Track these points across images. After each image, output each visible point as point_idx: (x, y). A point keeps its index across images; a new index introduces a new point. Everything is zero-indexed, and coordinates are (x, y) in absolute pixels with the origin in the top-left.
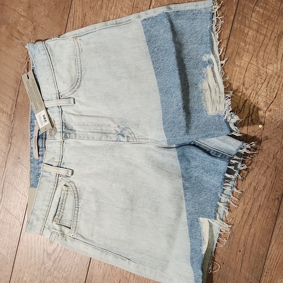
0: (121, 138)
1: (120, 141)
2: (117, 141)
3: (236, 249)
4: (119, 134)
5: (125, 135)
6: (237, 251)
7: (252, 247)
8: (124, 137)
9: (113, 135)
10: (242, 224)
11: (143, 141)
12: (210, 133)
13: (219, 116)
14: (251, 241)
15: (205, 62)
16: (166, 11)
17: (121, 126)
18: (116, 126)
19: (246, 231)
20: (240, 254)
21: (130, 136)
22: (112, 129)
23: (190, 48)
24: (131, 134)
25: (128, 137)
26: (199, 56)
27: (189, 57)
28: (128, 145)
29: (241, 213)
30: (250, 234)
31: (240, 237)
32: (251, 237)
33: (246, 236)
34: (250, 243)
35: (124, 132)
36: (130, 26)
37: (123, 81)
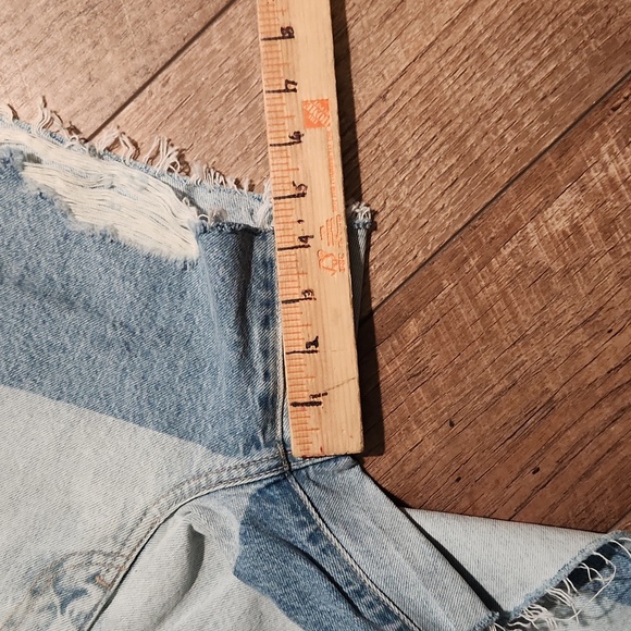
0: (79, 606)
3: (527, 458)
5: (81, 585)
6: (528, 465)
7: (580, 479)
8: (84, 591)
10: (600, 392)
11: (140, 532)
14: (593, 458)
19: (594, 420)
20: (531, 480)
21: (93, 570)
24: (90, 564)
25: (93, 579)
29: (618, 357)
30: (603, 437)
31: (564, 428)
32: (600, 445)
33: (585, 436)
34: (586, 464)
35: (66, 584)
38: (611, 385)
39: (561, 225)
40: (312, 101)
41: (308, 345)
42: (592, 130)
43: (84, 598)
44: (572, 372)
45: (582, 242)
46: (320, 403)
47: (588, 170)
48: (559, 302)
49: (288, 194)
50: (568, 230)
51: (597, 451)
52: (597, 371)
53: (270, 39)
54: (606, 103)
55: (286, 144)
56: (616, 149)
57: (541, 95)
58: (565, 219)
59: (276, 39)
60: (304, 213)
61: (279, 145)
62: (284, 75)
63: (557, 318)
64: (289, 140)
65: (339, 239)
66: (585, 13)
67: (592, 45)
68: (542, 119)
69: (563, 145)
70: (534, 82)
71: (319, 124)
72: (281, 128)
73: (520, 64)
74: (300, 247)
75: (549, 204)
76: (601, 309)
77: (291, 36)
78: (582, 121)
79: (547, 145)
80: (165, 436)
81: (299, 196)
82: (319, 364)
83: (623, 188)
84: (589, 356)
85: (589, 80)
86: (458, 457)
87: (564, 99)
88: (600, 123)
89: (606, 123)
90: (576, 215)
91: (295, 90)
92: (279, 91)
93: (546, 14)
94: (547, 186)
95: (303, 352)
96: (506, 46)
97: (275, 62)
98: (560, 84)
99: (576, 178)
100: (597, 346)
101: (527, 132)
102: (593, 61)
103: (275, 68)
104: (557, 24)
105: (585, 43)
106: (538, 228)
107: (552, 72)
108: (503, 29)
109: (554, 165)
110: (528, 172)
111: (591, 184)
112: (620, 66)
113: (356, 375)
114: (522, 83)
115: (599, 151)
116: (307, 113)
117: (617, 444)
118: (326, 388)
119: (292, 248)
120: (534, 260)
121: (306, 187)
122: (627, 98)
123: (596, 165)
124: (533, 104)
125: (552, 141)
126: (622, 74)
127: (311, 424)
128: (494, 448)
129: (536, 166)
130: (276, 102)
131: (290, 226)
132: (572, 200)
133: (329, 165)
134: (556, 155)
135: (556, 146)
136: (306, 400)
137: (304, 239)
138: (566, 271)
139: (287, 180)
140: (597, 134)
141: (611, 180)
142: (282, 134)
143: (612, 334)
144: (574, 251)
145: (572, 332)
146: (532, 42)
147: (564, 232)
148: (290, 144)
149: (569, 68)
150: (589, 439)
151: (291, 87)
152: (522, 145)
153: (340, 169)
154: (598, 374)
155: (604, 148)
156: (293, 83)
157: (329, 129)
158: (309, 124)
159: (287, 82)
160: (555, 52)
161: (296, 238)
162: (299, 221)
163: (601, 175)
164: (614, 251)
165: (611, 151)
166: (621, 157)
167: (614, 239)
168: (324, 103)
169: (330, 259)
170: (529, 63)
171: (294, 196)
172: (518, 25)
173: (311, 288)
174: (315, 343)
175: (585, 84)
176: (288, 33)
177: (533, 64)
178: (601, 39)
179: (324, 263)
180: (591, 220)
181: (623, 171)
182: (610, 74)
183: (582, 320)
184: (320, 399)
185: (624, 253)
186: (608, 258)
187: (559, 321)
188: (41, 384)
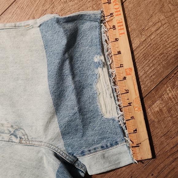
0: (13, 138)
1: (12, 142)
2: (9, 141)
3: (150, 171)
4: (12, 134)
5: (18, 136)
6: (150, 173)
8: (17, 138)
9: (5, 135)
10: (169, 154)
12: (106, 135)
13: (114, 120)
14: (168, 172)
15: (96, 63)
16: (57, 17)
17: (14, 127)
18: (9, 125)
19: (168, 162)
21: (23, 137)
22: (5, 129)
23: (82, 50)
24: (24, 136)
25: (21, 138)
26: (91, 57)
27: (82, 59)
28: (20, 147)
29: (173, 144)
30: (170, 166)
31: (159, 164)
32: (170, 168)
33: (165, 166)
34: (166, 173)
35: (17, 132)
36: (29, 31)
37: (20, 82)
38: (172, 152)
39: (157, 109)
40: (128, 69)
41: (134, 131)
42: (164, 84)
44: (161, 148)
45: (163, 114)
46: (139, 146)
47: (163, 95)
48: (157, 130)
49: (124, 93)
50: (159, 110)
51: (169, 170)
52: (168, 148)
53: (115, 55)
54: (168, 78)
55: (122, 80)
56: (171, 89)
57: (150, 76)
58: (158, 108)
59: (116, 54)
60: (129, 97)
61: (120, 81)
62: (120, 63)
63: (157, 134)
64: (123, 79)
65: (139, 103)
66: (161, 55)
67: (163, 63)
68: (151, 82)
69: (157, 89)
70: (148, 73)
71: (130, 74)
72: (120, 76)
73: (145, 68)
74: (129, 106)
75: (153, 104)
76: (168, 131)
77: (120, 53)
78: (161, 82)
79: (152, 89)
81: (127, 93)
82: (137, 136)
83: (173, 99)
84: (166, 144)
85: (163, 72)
86: (131, 171)
87: (157, 77)
88: (166, 83)
89: (168, 83)
90: (161, 107)
91: (123, 67)
92: (119, 67)
93: (151, 55)
94: (153, 99)
95: (133, 133)
96: (141, 64)
97: (117, 60)
98: (155, 73)
99: (160, 97)
100: (168, 141)
101: (147, 85)
102: (164, 67)
103: (117, 62)
104: (154, 58)
105: (161, 63)
106: (151, 110)
107: (153, 70)
108: (140, 59)
109: (154, 94)
110: (148, 96)
111: (164, 99)
112: (171, 68)
113: (148, 138)
114: (145, 73)
115: (166, 90)
116: (126, 72)
117: (174, 168)
118: (140, 142)
119: (127, 106)
120: (150, 118)
121: (129, 91)
122: (173, 76)
123: (166, 94)
124: (148, 78)
125: (154, 87)
126: (172, 70)
127: (137, 152)
128: (141, 168)
129: (150, 94)
130: (118, 70)
131: (126, 101)
132: (160, 103)
133: (134, 84)
134: (155, 91)
135: (155, 89)
136: (135, 146)
138: (159, 121)
139: (123, 89)
140: (166, 86)
141: (170, 98)
142: (121, 78)
143: (172, 138)
144: (161, 116)
145: (161, 138)
146: (147, 63)
147: (158, 111)
148: (123, 80)
149: (157, 69)
150: (166, 166)
152: (146, 89)
153: (137, 85)
154: (168, 149)
155: (167, 89)
156: (122, 65)
157: (133, 75)
158: (127, 74)
159: (121, 65)
160: (154, 65)
161: (127, 103)
162: (128, 99)
163: (167, 96)
164: (171, 116)
165: (169, 90)
166: (172, 91)
167: (171, 113)
168: (131, 69)
169: (137, 108)
170: (147, 68)
171: (126, 93)
172: (144, 58)
173: (133, 116)
174: (136, 130)
175: (162, 73)
176: (119, 53)
177: (148, 68)
178: (166, 61)
180: (165, 108)
181: (173, 95)
182: (168, 70)
183: (163, 134)
184: (139, 145)
185: (174, 117)
186: (170, 118)
187: (157, 135)
188: (55, 100)
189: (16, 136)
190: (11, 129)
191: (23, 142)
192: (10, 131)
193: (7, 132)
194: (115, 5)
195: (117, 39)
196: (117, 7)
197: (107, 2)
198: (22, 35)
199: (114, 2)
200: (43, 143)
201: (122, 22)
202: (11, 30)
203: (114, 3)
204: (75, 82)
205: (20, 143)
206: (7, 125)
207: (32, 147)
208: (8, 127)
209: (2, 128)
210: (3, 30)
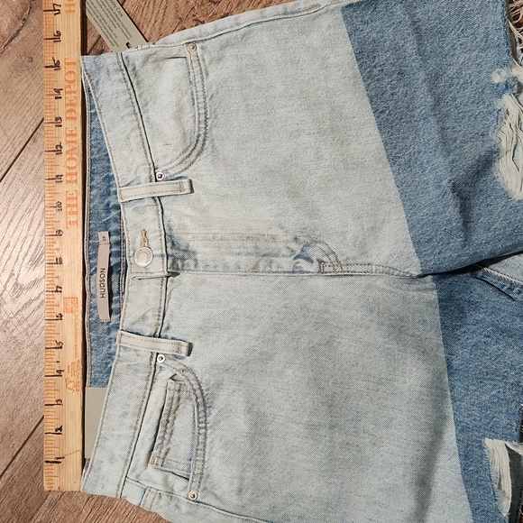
0: (303, 264)
1: (301, 272)
2: (293, 272)
4: (298, 257)
5: (314, 258)
8: (312, 262)
9: (284, 259)
15: (497, 86)
17: (302, 239)
18: (290, 237)
21: (325, 259)
22: (281, 246)
23: (462, 60)
24: (327, 255)
25: (320, 262)
26: (483, 74)
27: (462, 81)
28: (320, 281)
35: (309, 251)
36: (317, 20)
37: (305, 139)
41: (57, 430)
43: (309, 264)
49: (53, 347)
60: (60, 358)
61: (51, 320)
64: (56, 318)
65: (77, 373)
72: (53, 311)
74: (57, 376)
80: (412, 244)
81: (58, 348)
92: (53, 292)
116: (65, 304)
119: (52, 376)
121: (63, 344)
131: (53, 364)
133: (75, 333)
137: (59, 371)
142: (53, 314)
148: (56, 320)
151: (59, 289)
157: (77, 314)
158: (66, 310)
159: (57, 287)
161: (55, 371)
162: (57, 362)
169: (72, 383)
173: (61, 399)
174: (60, 429)
179: (69, 386)
188: (399, 174)
189: (309, 259)
190: (293, 246)
191: (327, 269)
192: (292, 251)
193: (285, 252)
194: (69, 159)
195: (60, 231)
196: (72, 164)
197: (55, 149)
198: (303, 32)
199: (67, 152)
200: (374, 268)
201: (76, 198)
202: (279, 22)
203: (68, 156)
204: (443, 129)
205: (321, 272)
206: (284, 238)
207: (349, 278)
208: (287, 241)
209: (274, 245)
210: (260, 26)
